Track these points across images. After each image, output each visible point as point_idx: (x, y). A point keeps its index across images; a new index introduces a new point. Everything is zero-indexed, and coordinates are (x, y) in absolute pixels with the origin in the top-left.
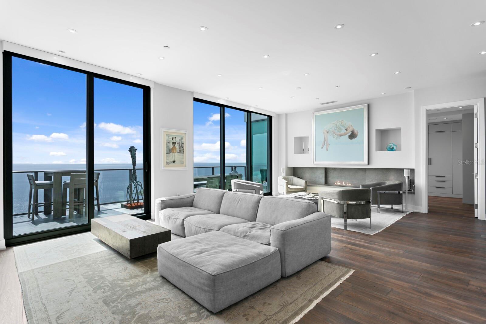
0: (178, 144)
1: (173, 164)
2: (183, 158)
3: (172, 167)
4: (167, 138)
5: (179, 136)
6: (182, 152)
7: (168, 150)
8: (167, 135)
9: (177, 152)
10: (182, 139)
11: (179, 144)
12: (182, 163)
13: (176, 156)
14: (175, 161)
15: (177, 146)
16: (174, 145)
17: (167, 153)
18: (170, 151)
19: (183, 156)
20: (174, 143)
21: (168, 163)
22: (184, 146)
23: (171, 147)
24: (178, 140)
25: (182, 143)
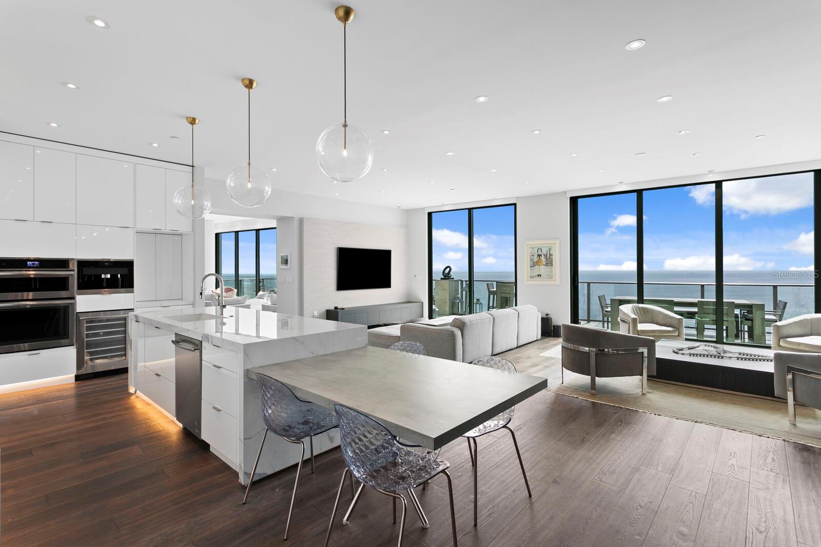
0: (544, 255)
1: (538, 278)
2: (552, 272)
3: (537, 281)
4: (531, 250)
5: (547, 247)
6: (550, 265)
7: (532, 263)
8: (530, 247)
9: (544, 265)
10: (550, 250)
11: (546, 256)
12: (550, 277)
13: (542, 269)
14: (540, 275)
15: (543, 258)
16: (539, 258)
17: (531, 267)
18: (534, 264)
19: (552, 269)
20: (539, 256)
21: (532, 277)
22: (553, 258)
23: (536, 259)
24: (544, 251)
25: (550, 255)
